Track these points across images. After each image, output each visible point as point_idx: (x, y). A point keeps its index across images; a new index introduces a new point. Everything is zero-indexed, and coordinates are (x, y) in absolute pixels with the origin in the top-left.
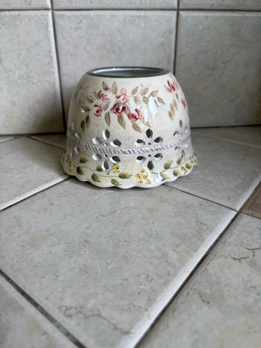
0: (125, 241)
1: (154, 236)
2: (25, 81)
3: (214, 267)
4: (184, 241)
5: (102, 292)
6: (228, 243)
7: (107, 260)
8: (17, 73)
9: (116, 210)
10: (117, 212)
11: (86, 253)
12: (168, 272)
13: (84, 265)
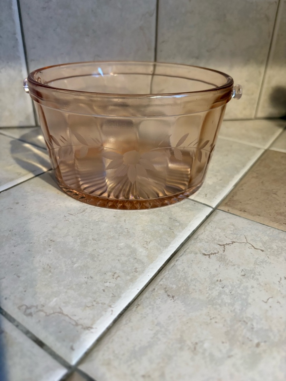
0: (93, 239)
1: (125, 233)
3: (182, 263)
4: (155, 238)
5: (65, 290)
6: (200, 239)
7: (73, 259)
9: (87, 209)
10: (87, 210)
11: (51, 252)
12: (135, 269)
13: (48, 265)
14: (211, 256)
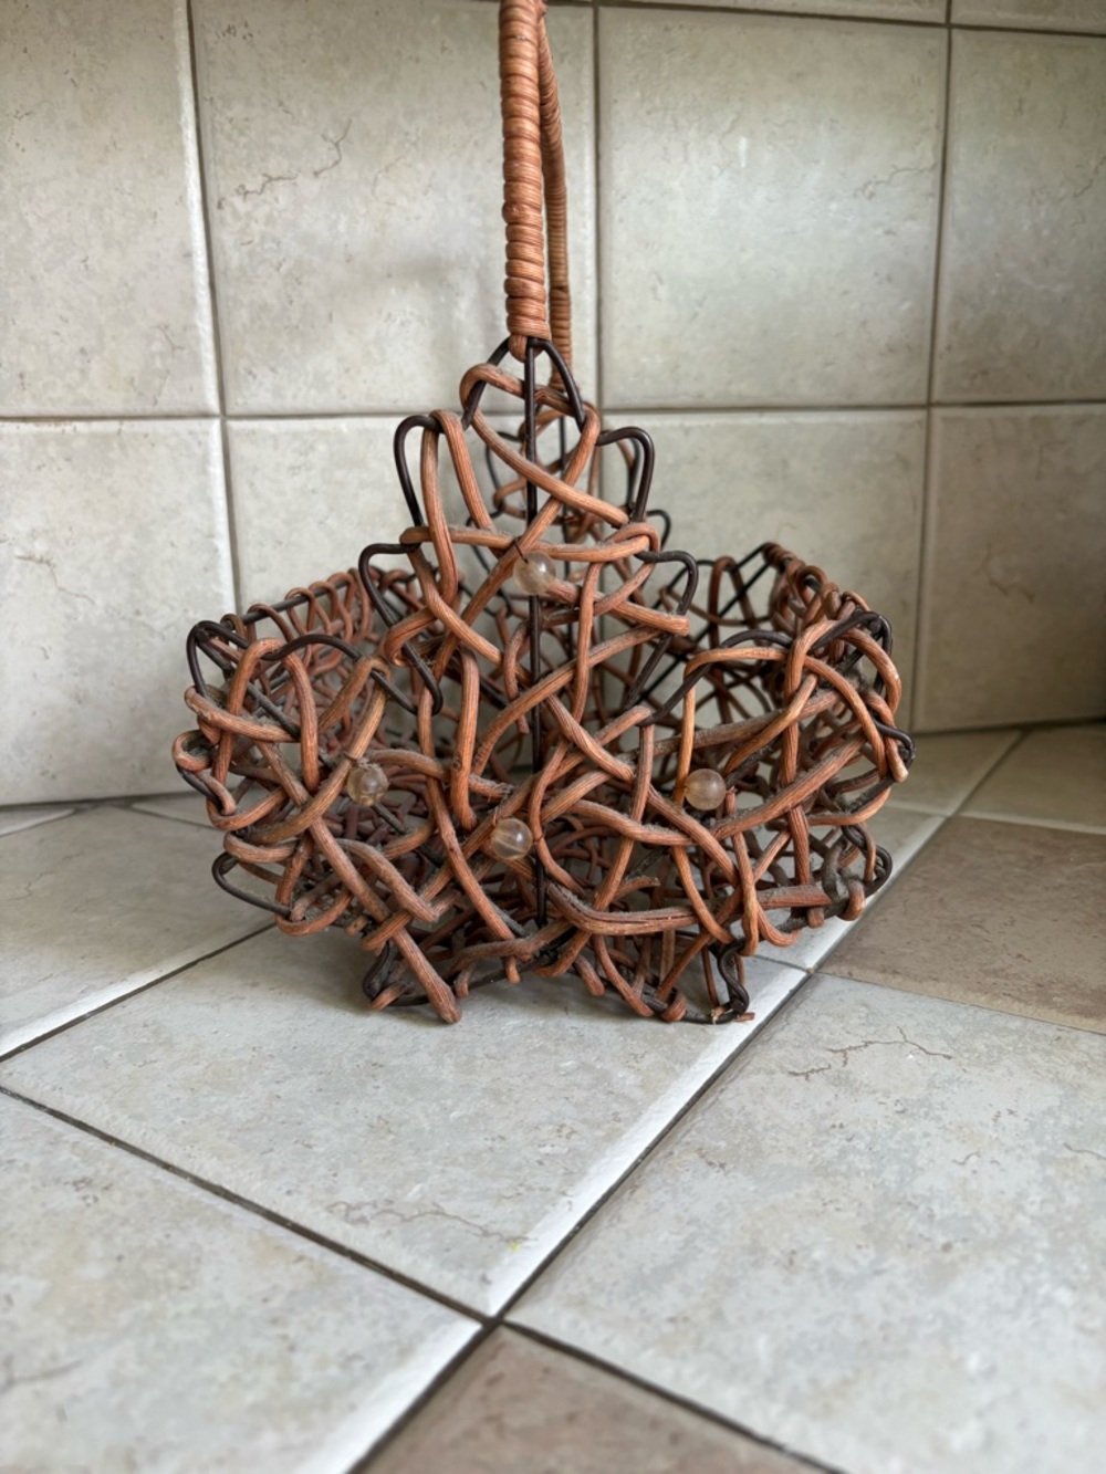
0: (487, 1056)
1: (571, 1039)
2: (124, 626)
3: (738, 1095)
4: (656, 1046)
5: (440, 1167)
7: (443, 1101)
8: (99, 602)
11: (381, 1091)
12: (614, 1114)
13: (380, 1117)
14: (812, 1076)
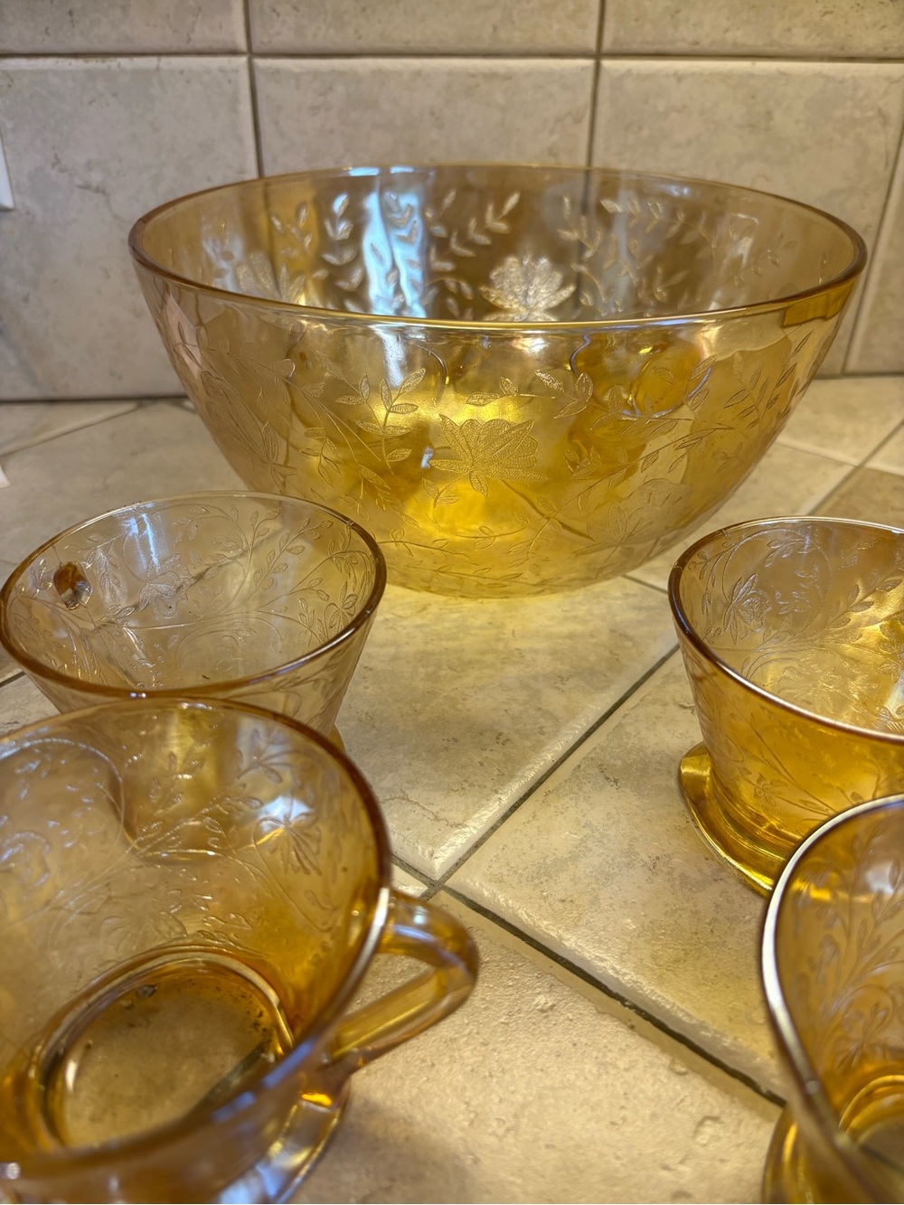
1: (514, 659)
5: (408, 761)
6: (674, 676)
7: (414, 705)
12: (540, 728)
13: (367, 713)
